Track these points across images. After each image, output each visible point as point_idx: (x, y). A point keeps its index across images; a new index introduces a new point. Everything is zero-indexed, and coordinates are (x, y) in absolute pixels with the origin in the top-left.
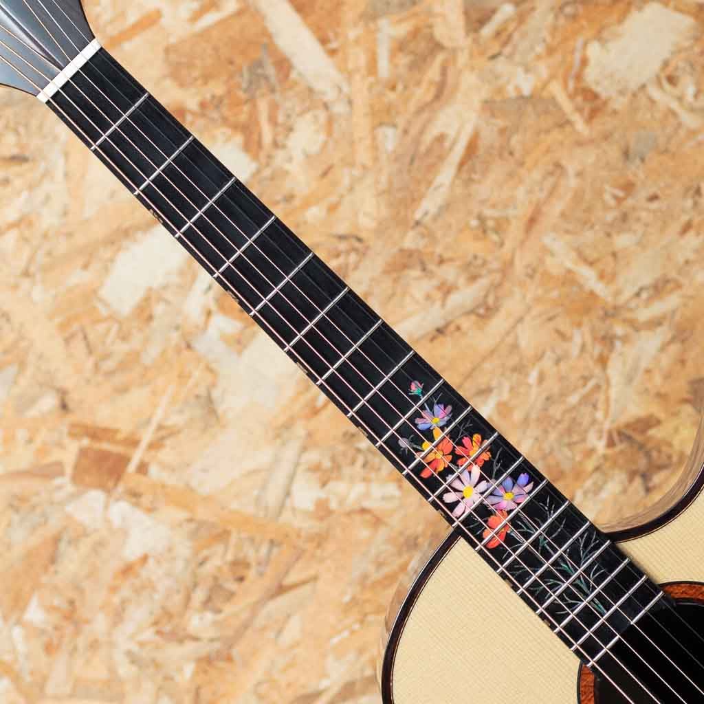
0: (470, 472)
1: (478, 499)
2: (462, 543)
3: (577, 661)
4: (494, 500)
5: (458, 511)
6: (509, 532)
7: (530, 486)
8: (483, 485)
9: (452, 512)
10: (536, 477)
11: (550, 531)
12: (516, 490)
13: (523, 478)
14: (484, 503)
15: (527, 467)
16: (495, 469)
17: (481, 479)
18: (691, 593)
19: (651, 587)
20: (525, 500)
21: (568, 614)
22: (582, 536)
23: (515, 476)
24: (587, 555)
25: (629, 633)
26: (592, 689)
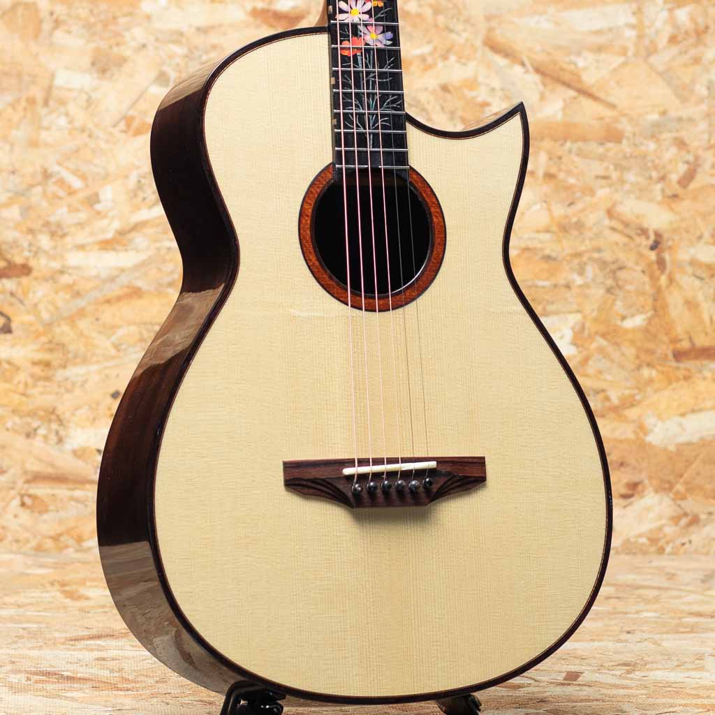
0: (365, 3)
1: (356, 20)
2: (324, 38)
3: (328, 158)
4: (366, 32)
5: (340, 17)
6: (358, 54)
7: (390, 43)
8: (366, 17)
9: (339, 13)
10: (395, 41)
11: (381, 75)
12: (380, 37)
13: (389, 35)
14: (359, 27)
15: (395, 30)
16: (379, 15)
17: (369, 13)
18: (419, 185)
19: (403, 158)
20: (380, 46)
21: (353, 129)
22: (393, 95)
23: (386, 29)
24: (389, 108)
25: (376, 171)
26: (325, 183)
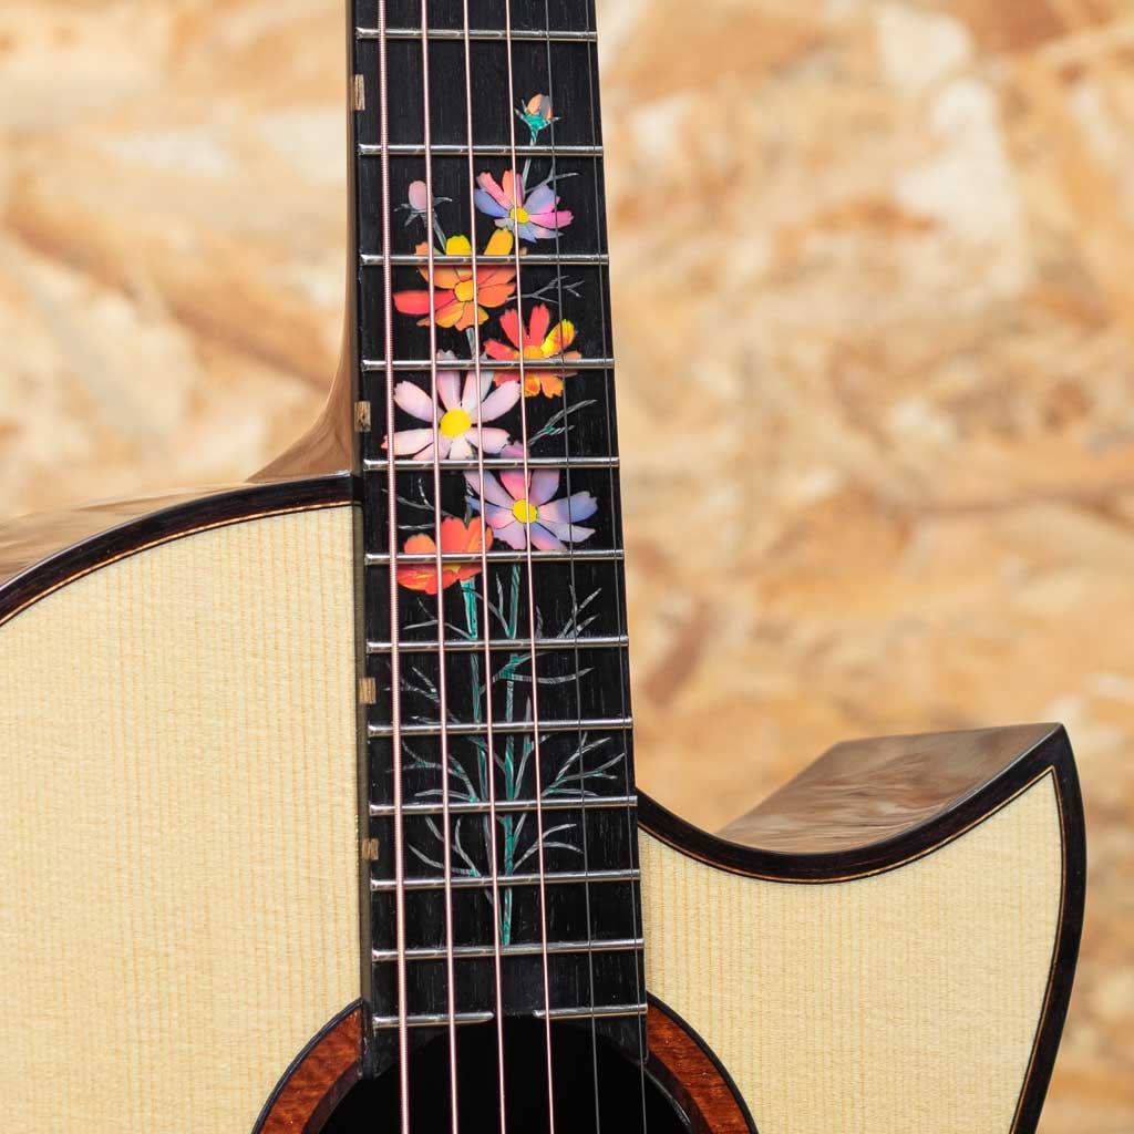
0: (493, 387)
1: (460, 453)
2: (335, 525)
3: (345, 987)
4: (496, 495)
5: (401, 444)
6: (463, 584)
7: (582, 534)
8: (497, 439)
9: (398, 429)
10: (605, 525)
11: (551, 661)
12: (550, 514)
13: (584, 503)
14: (470, 479)
15: (604, 485)
16: (548, 430)
17: (507, 422)
18: (682, 1066)
19: (624, 975)
20: (550, 549)
21: (441, 873)
22: (594, 734)
23: (571, 483)
24: (576, 784)
25: (524, 1030)
26: (329, 1082)
